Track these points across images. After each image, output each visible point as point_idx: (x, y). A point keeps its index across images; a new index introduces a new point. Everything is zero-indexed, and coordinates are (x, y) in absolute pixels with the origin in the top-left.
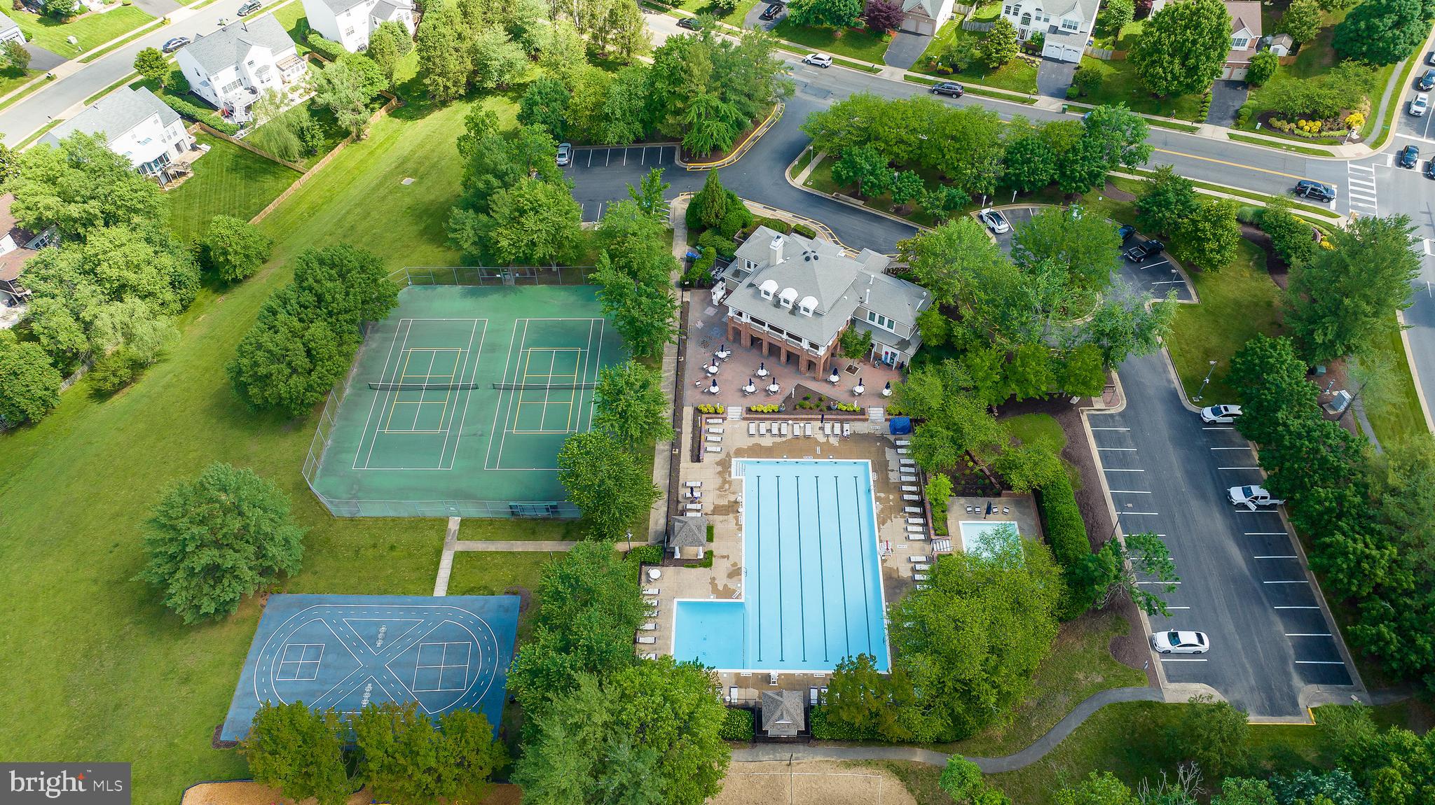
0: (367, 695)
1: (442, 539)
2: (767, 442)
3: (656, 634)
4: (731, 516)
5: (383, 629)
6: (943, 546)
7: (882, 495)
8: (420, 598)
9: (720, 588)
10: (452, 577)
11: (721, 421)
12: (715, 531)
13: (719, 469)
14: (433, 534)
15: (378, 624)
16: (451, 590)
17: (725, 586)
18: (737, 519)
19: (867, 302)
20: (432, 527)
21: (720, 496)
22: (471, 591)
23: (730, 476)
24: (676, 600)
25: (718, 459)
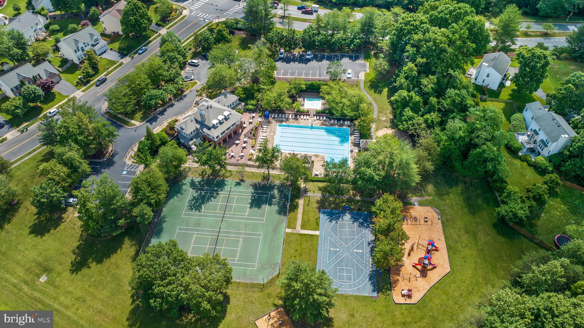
0: (358, 251)
1: (295, 234)
5: (332, 249)
6: (312, 112)
8: (320, 239)
10: (312, 230)
15: (330, 251)
19: (225, 105)
20: (289, 237)
22: (318, 224)
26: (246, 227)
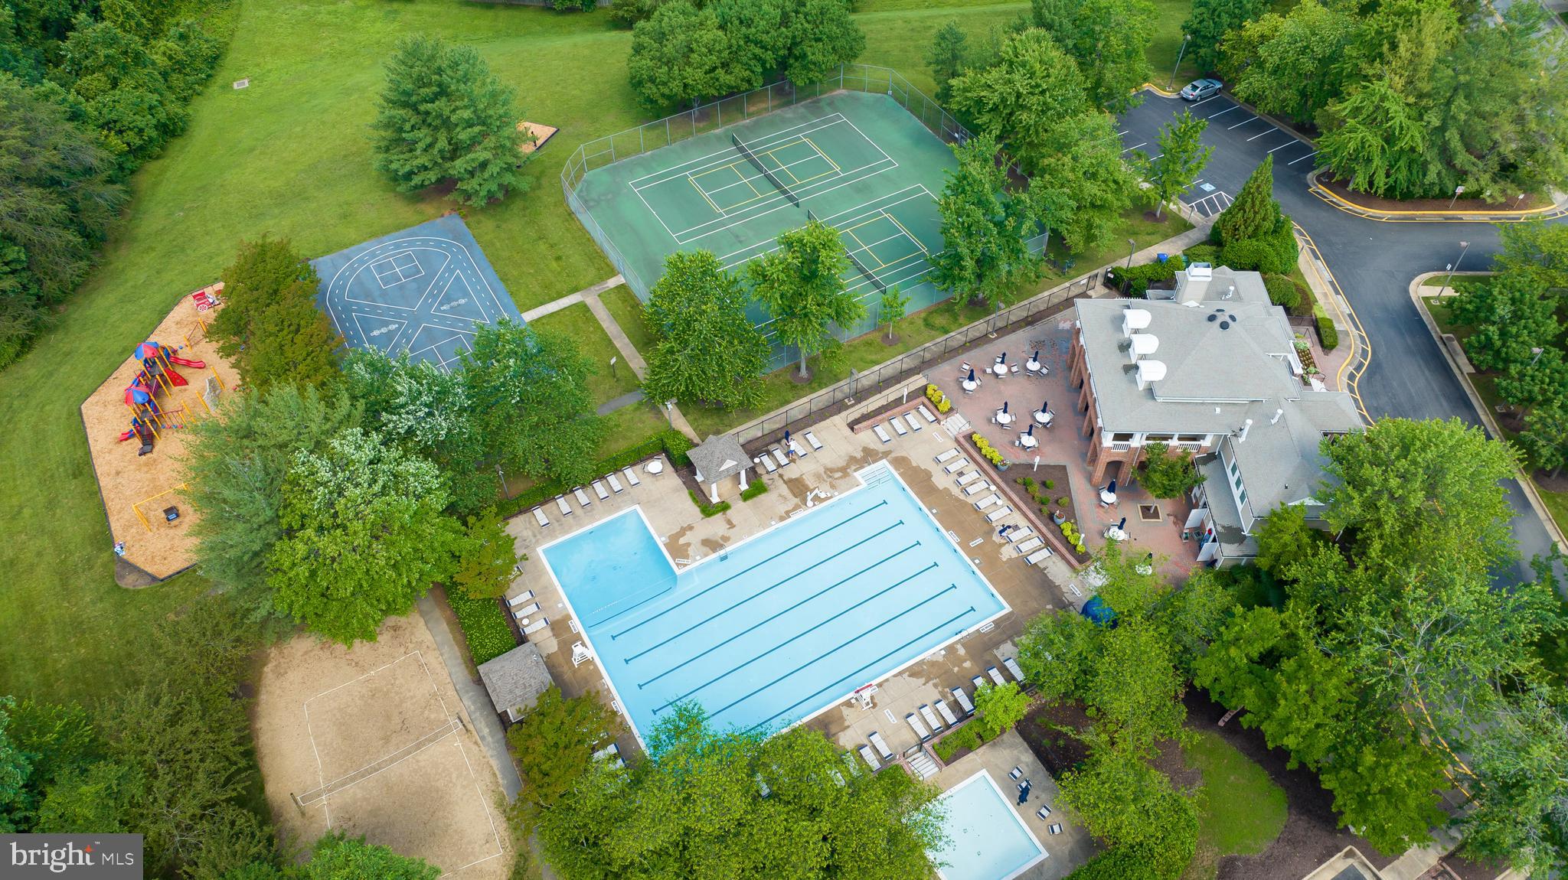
0: (384, 330)
1: (592, 284)
2: (941, 481)
3: (579, 512)
4: (796, 500)
5: (462, 301)
6: (924, 768)
7: (962, 651)
8: (514, 307)
9: (682, 541)
10: (551, 315)
11: (932, 418)
12: (762, 496)
13: (859, 455)
14: (592, 273)
15: (466, 296)
16: (537, 321)
17: (689, 545)
18: (796, 508)
19: (1242, 440)
20: (600, 270)
21: (818, 476)
23: (855, 470)
24: (637, 507)
25: (872, 446)
26: (737, 237)
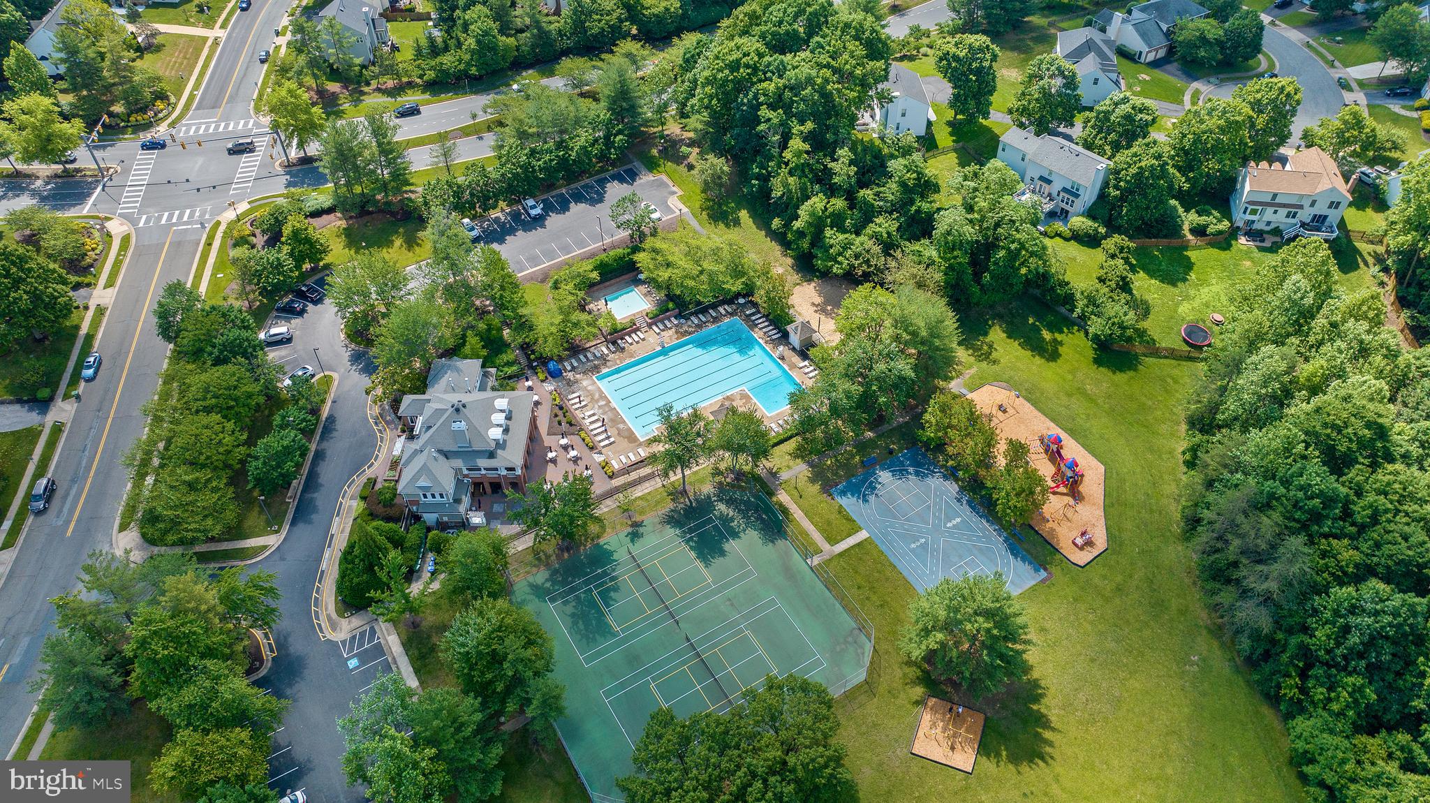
0: (954, 522)
1: (830, 560)
5: (913, 546)
8: (877, 542)
10: (849, 535)
15: (913, 551)
16: (855, 529)
20: (827, 572)
22: (849, 519)
24: (769, 415)
25: (647, 448)
26: (732, 605)
